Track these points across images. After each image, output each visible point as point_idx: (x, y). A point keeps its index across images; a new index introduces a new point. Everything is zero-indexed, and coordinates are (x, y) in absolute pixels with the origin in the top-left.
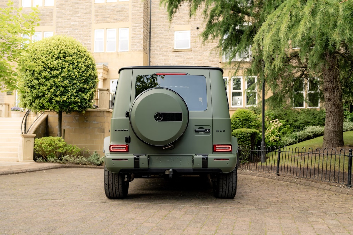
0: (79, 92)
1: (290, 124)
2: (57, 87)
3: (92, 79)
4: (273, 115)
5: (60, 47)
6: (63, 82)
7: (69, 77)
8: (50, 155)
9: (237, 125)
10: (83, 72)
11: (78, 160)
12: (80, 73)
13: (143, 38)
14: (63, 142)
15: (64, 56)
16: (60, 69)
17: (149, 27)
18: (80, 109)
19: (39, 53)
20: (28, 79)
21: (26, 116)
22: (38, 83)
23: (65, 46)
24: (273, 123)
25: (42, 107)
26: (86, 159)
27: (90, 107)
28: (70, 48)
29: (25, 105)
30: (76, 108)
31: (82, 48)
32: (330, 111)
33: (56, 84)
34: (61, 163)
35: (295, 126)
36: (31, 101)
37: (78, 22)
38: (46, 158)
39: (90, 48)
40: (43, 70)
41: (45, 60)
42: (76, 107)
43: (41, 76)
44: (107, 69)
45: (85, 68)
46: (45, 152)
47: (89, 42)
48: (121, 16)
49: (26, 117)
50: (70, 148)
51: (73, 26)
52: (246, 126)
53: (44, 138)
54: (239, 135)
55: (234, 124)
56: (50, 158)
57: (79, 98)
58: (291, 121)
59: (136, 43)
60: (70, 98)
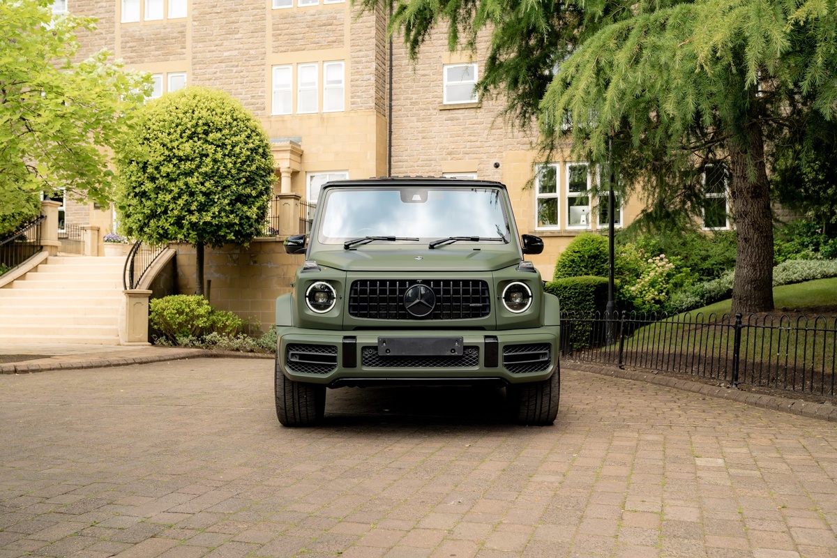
0: (236, 203)
1: (691, 266)
2: (192, 194)
3: (263, 176)
4: (654, 246)
5: (196, 113)
6: (202, 184)
7: (216, 173)
8: (180, 333)
9: (576, 269)
10: (243, 163)
11: (236, 343)
12: (238, 165)
13: (374, 82)
14: (206, 306)
15: (205, 130)
16: (198, 159)
17: (387, 57)
18: (239, 239)
19: (154, 127)
20: (133, 178)
21: (132, 253)
22: (155, 186)
23: (208, 110)
24: (654, 263)
25: (164, 236)
26: (254, 340)
27: (259, 233)
28: (216, 114)
29: (130, 232)
30: (231, 237)
31: (241, 113)
32: (745, 239)
33: (189, 187)
34: (202, 348)
35: (702, 269)
36: (142, 223)
37: (237, 51)
38: (174, 338)
39: (262, 106)
40: (164, 160)
41: (167, 140)
42: (230, 233)
43: (159, 173)
44: (298, 150)
45: (249, 153)
46: (171, 326)
47: (262, 92)
48: (327, 36)
49: (134, 256)
50: (220, 317)
51: (228, 59)
52: (595, 270)
53: (168, 298)
54: (570, 289)
55: (570, 267)
56: (182, 339)
57: (237, 215)
58: (695, 259)
59: (359, 94)
60: (219, 216)
